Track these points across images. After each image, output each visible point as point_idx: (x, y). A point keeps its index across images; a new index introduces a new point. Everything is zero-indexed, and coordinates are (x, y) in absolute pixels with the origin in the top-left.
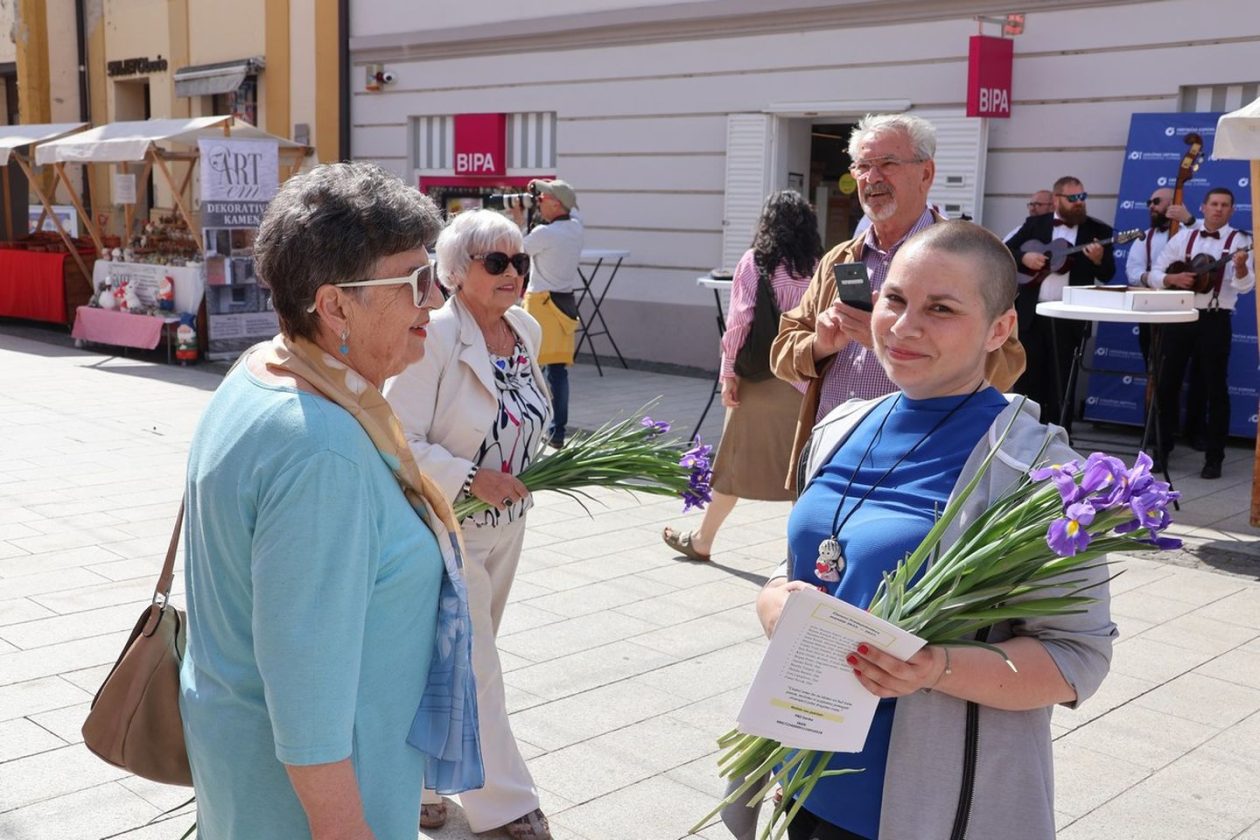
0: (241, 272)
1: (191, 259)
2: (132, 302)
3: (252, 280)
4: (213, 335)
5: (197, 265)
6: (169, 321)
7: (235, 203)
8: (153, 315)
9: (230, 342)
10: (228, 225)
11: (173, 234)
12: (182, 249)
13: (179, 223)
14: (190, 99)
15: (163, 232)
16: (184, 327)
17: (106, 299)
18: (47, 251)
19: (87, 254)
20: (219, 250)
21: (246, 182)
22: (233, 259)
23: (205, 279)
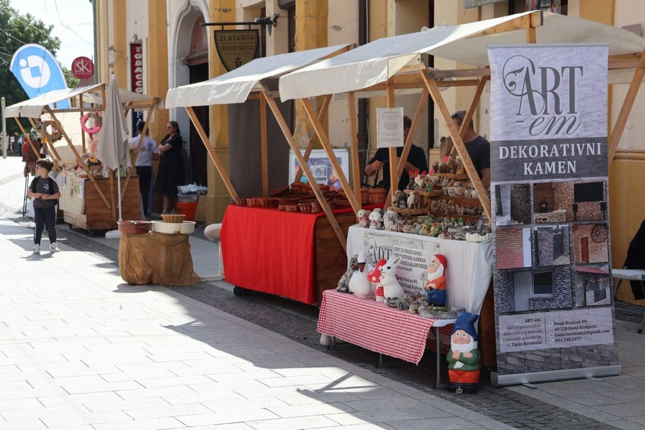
0: (547, 247)
1: (472, 231)
2: (392, 290)
3: (564, 260)
4: (503, 346)
5: (481, 238)
6: (438, 323)
7: (540, 142)
8: (417, 312)
9: (529, 357)
10: (529, 177)
11: (450, 189)
12: (461, 210)
13: (459, 172)
14: (480, 8)
15: (437, 186)
16: (459, 334)
17: (357, 281)
18: (298, 211)
19: (343, 214)
20: (514, 217)
21: (558, 111)
22: (536, 228)
23: (492, 260)
